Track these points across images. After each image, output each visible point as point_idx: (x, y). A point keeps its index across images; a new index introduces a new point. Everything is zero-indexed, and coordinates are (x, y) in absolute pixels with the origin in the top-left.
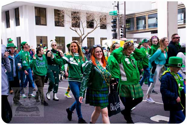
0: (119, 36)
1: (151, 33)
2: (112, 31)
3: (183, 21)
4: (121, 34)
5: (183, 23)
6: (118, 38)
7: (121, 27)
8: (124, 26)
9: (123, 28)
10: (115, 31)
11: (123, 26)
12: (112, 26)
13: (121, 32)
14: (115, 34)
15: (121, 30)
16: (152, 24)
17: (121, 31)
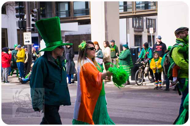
0: (30, 26)
1: (79, 25)
2: (17, 17)
3: (123, 8)
4: (32, 23)
5: (122, 11)
6: (28, 30)
7: (33, 11)
8: (38, 10)
9: (36, 13)
10: (21, 17)
11: (35, 10)
12: (17, 9)
13: (33, 20)
14: (22, 22)
15: (33, 16)
16: (79, 10)
17: (31, 18)
